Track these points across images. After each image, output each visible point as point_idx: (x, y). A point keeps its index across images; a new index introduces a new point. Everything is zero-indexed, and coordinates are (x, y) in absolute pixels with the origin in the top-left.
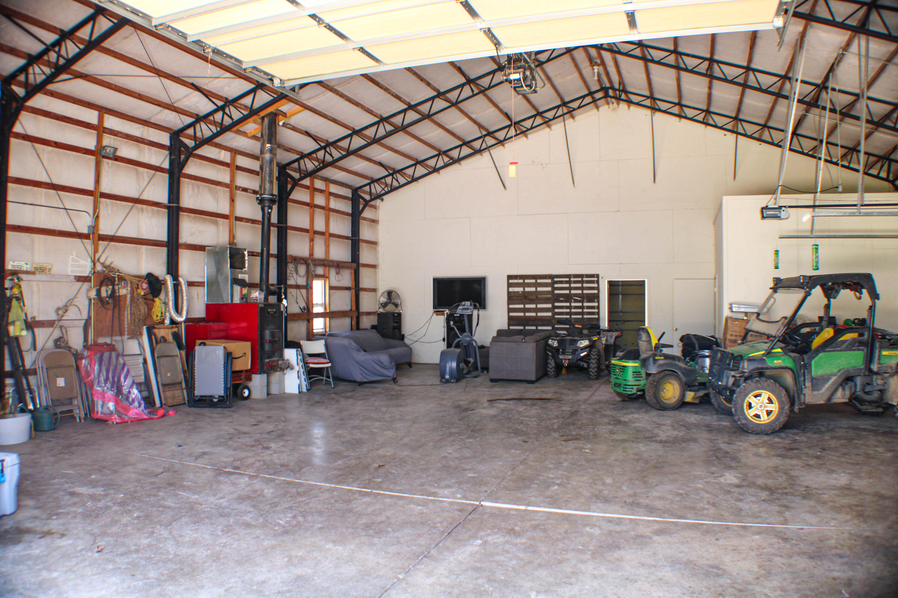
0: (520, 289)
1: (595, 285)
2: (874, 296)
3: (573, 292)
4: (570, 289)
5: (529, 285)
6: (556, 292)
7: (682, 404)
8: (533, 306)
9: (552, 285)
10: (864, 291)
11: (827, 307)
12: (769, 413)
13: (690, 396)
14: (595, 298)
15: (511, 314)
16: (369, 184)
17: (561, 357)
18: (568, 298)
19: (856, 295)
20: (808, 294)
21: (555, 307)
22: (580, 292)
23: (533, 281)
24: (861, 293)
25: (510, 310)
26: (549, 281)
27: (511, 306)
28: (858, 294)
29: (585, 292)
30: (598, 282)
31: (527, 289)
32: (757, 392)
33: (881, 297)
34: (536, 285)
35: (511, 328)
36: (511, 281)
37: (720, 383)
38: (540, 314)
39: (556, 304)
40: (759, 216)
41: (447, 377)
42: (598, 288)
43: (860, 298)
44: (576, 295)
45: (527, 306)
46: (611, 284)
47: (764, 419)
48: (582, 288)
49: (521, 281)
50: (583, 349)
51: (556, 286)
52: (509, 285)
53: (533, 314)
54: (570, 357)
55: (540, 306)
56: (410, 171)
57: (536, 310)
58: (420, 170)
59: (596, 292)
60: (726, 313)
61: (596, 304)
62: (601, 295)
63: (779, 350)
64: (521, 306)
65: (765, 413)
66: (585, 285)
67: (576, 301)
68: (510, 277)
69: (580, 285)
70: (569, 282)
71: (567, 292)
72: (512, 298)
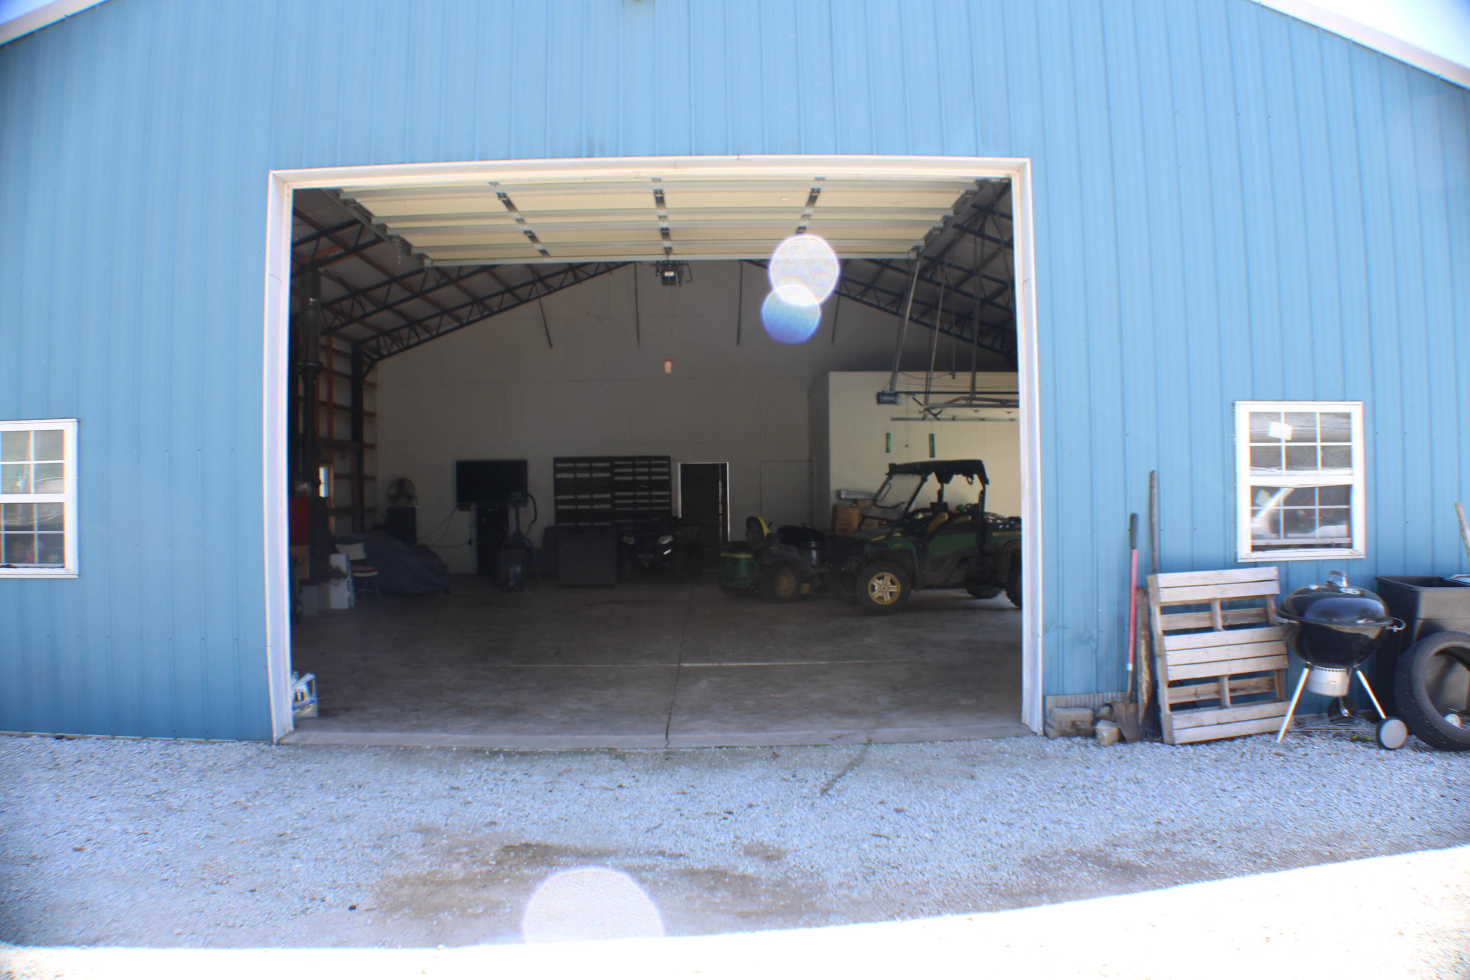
0: (570, 476)
1: (666, 470)
2: (984, 481)
3: (639, 478)
4: (634, 474)
5: (583, 470)
6: (617, 478)
7: (798, 597)
8: (587, 496)
9: (610, 470)
10: (976, 477)
11: (940, 493)
12: (891, 594)
13: (806, 588)
14: (666, 485)
15: (561, 507)
16: (377, 337)
17: (640, 556)
18: (632, 486)
19: (968, 481)
20: (924, 480)
21: (615, 498)
22: (646, 478)
23: (587, 465)
24: (972, 478)
25: (557, 502)
26: (608, 465)
27: (559, 497)
28: (970, 479)
29: (654, 478)
30: (669, 466)
31: (580, 475)
32: (881, 574)
33: (991, 482)
34: (591, 470)
35: (560, 524)
36: (559, 465)
37: (843, 569)
38: (596, 507)
39: (618, 494)
40: (875, 401)
41: (511, 584)
42: (669, 474)
43: (971, 483)
44: (642, 482)
45: (581, 497)
46: (686, 469)
47: (888, 599)
48: (650, 474)
49: (571, 465)
50: (666, 547)
51: (617, 470)
52: (557, 470)
53: (587, 507)
54: (651, 556)
55: (596, 496)
56: (434, 322)
57: (591, 502)
58: (448, 322)
59: (666, 477)
60: (833, 500)
61: (666, 493)
62: (673, 482)
63: (899, 534)
64: (572, 497)
65: (888, 594)
66: (654, 470)
67: (643, 490)
68: (557, 460)
69: (646, 470)
70: (633, 466)
71: (630, 478)
72: (560, 486)
